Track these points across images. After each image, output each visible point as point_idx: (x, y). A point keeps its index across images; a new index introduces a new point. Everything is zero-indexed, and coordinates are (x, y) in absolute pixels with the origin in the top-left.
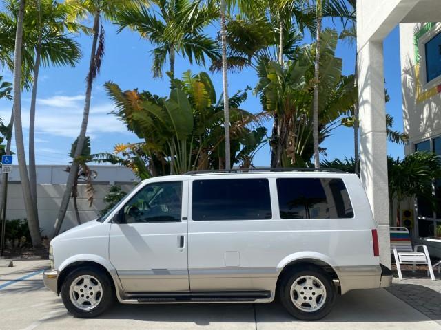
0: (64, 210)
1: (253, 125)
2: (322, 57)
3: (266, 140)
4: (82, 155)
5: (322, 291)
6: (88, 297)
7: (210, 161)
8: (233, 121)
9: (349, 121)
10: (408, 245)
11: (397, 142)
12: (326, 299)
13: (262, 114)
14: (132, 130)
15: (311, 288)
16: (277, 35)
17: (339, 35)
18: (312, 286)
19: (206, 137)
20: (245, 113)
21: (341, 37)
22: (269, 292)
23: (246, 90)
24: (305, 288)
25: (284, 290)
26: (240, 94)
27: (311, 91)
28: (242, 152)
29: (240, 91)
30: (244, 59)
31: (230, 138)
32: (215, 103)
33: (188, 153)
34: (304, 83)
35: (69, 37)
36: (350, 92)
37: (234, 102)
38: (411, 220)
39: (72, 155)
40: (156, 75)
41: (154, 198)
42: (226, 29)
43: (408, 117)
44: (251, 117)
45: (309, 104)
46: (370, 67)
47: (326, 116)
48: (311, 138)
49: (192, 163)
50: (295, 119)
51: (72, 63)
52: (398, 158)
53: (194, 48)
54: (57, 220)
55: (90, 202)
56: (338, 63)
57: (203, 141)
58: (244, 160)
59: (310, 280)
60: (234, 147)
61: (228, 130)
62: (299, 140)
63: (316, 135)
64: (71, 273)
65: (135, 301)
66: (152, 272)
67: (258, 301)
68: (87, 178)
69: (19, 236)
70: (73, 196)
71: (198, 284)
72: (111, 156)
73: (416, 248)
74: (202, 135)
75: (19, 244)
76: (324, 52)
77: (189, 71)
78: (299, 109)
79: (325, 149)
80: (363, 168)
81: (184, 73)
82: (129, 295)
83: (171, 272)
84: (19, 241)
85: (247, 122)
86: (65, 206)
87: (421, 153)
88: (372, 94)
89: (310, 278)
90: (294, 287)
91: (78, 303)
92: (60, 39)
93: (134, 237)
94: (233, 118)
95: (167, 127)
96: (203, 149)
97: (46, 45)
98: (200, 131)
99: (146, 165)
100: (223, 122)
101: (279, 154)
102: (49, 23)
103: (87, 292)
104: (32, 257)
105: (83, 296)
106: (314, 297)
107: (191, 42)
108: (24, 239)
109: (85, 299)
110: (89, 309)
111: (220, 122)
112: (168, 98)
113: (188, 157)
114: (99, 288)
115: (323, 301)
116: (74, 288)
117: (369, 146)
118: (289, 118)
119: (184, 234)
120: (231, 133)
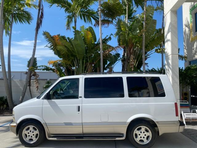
0: (24, 92)
1: (114, 52)
2: (147, 19)
3: (119, 60)
4: (33, 66)
5: (150, 134)
6: (32, 137)
7: (93, 69)
8: (104, 50)
9: (159, 50)
10: (188, 109)
11: (182, 60)
12: (152, 138)
13: (118, 47)
14: (56, 54)
15: (144, 132)
16: (125, 10)
17: (155, 9)
18: (144, 131)
19: (91, 58)
20: (110, 46)
21: (156, 10)
22: (123, 134)
23: (110, 35)
24: (141, 132)
25: (130, 133)
26: (107, 37)
27: (141, 35)
28: (109, 65)
29: (107, 36)
30: (110, 21)
31: (103, 58)
32: (96, 42)
33: (83, 65)
34: (139, 31)
35: (27, 10)
36: (160, 36)
37: (105, 41)
38: (187, 97)
39: (28, 66)
40: (68, 29)
41: (66, 87)
42: (102, 6)
43: (187, 48)
44: (113, 48)
45: (140, 42)
46: (171, 24)
47: (148, 47)
48: (142, 58)
49: (85, 70)
50: (134, 49)
51: (29, 23)
52: (183, 68)
53: (86, 15)
54: (21, 97)
55: (37, 88)
56: (155, 22)
57: (90, 60)
58: (109, 68)
59: (143, 128)
60: (105, 63)
61: (102, 54)
62: (135, 59)
63: (143, 57)
64: (23, 124)
65: (55, 139)
66: (64, 124)
67: (117, 139)
68: (35, 77)
69: (3, 104)
70: (29, 86)
71: (87, 130)
72: (46, 67)
73: (192, 111)
74: (90, 57)
75: (3, 108)
76: (148, 17)
77: (83, 26)
78: (135, 45)
79: (148, 64)
80: (167, 72)
81: (81, 27)
82: (52, 135)
83: (73, 124)
84: (3, 107)
85: (111, 51)
86: (25, 90)
87: (194, 65)
88: (172, 36)
89: (143, 127)
90: (136, 132)
91: (27, 140)
92: (22, 11)
93: (55, 106)
94: (104, 49)
95: (73, 53)
96: (90, 63)
97: (16, 14)
98: (88, 55)
99: (63, 71)
100: (99, 50)
101: (126, 65)
102: (17, 4)
103: (31, 134)
104: (9, 114)
105: (29, 136)
106: (145, 137)
107: (84, 12)
108: (5, 106)
109: (30, 138)
110: (32, 142)
111: (98, 51)
112: (73, 39)
113: (83, 67)
114: (37, 132)
115: (150, 139)
116: (25, 132)
117: (170, 61)
118: (131, 49)
119: (80, 105)
120: (103, 56)
